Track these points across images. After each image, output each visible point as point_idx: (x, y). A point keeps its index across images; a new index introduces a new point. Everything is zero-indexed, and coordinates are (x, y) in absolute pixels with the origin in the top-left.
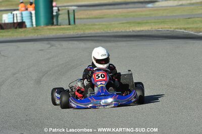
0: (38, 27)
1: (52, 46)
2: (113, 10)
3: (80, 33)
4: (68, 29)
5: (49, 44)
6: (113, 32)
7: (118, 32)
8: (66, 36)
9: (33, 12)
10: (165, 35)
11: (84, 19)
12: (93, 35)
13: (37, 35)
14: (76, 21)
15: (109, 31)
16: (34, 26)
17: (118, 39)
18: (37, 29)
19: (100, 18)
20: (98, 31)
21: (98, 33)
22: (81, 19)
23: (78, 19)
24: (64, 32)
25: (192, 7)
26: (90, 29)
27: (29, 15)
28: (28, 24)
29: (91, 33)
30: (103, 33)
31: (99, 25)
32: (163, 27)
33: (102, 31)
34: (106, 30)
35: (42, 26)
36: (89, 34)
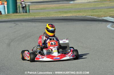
0: (9, 14)
1: (17, 25)
2: (51, 5)
3: (32, 18)
4: (26, 15)
5: (15, 23)
6: (51, 17)
7: (54, 17)
8: (25, 19)
9: (6, 6)
10: (80, 19)
11: (35, 9)
12: (39, 19)
13: (8, 19)
14: (30, 10)
15: (49, 17)
16: (6, 13)
17: (54, 21)
18: (8, 15)
19: (44, 9)
20: (43, 17)
21: (43, 18)
22: (33, 9)
23: (31, 9)
24: (23, 17)
25: (96, 3)
26: (38, 15)
27: (4, 7)
28: (3, 12)
29: (39, 18)
30: (45, 18)
31: (43, 13)
32: (79, 14)
33: (45, 16)
34: (47, 16)
35: (11, 13)
36: (37, 18)
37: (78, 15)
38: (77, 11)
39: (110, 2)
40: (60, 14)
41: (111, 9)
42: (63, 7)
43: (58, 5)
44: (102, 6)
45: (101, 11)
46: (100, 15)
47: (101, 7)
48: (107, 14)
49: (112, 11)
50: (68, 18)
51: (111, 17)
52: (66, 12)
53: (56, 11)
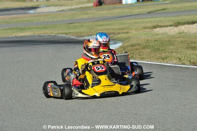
25: (73, 12)
37: (44, 34)
38: (40, 26)
39: (98, 11)
40: (12, 33)
42: (16, 20)
43: (7, 17)
44: (84, 16)
45: (82, 26)
46: (81, 33)
47: (83, 19)
48: (93, 30)
49: (100, 25)
50: (26, 39)
52: (22, 29)
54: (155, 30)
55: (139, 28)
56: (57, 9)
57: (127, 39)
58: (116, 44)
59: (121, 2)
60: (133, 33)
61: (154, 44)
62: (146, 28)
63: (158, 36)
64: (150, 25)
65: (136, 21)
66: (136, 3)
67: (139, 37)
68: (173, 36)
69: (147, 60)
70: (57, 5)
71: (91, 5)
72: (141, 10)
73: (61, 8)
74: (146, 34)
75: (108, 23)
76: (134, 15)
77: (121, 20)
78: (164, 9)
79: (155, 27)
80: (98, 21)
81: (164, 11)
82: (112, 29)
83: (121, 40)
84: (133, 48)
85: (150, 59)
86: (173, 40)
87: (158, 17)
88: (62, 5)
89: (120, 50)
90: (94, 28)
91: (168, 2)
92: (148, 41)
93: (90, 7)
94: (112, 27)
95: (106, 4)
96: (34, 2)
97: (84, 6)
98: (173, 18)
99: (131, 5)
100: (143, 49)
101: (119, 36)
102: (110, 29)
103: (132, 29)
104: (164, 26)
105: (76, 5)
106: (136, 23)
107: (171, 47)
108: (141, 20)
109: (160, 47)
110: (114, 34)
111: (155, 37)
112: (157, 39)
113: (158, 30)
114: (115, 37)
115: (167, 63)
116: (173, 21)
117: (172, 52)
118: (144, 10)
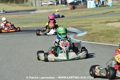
37: (39, 26)
38: (37, 22)
39: (72, 12)
40: (20, 25)
41: (74, 20)
42: (23, 17)
43: (18, 16)
45: (63, 22)
48: (69, 24)
49: (74, 21)
50: (29, 29)
51: (73, 28)
52: (26, 23)
53: (16, 22)
54: (107, 24)
55: (98, 23)
56: (47, 11)
57: (90, 29)
58: (83, 32)
59: (86, 7)
60: (94, 26)
61: (106, 33)
62: (101, 23)
63: (109, 28)
64: (104, 21)
65: (96, 18)
66: (95, 8)
67: (97, 28)
68: (118, 28)
69: (102, 42)
70: (47, 9)
71: (68, 8)
72: (99, 12)
73: (50, 11)
74: (102, 27)
75: (78, 19)
76: (94, 15)
77: (86, 18)
78: (113, 12)
79: (107, 22)
80: (72, 18)
81: (113, 13)
82: (81, 24)
83: (86, 30)
84: (94, 35)
85: (104, 42)
86: (118, 30)
87: (109, 16)
88: (51, 9)
89: (86, 36)
90: (71, 23)
91: (115, 7)
92: (103, 31)
93: (67, 10)
94: (81, 22)
95: (77, 8)
96: (34, 7)
97: (64, 9)
98: (119, 17)
99: (93, 9)
100: (100, 35)
101: (85, 28)
102: (80, 23)
103: (93, 23)
104: (113, 22)
105: (60, 9)
106: (95, 20)
107: (117, 35)
108: (99, 18)
109: (110, 34)
110: (82, 26)
111: (107, 28)
112: (108, 30)
113: (109, 24)
114: (83, 28)
115: (114, 44)
116: (118, 19)
117: (118, 38)
118: (101, 12)
